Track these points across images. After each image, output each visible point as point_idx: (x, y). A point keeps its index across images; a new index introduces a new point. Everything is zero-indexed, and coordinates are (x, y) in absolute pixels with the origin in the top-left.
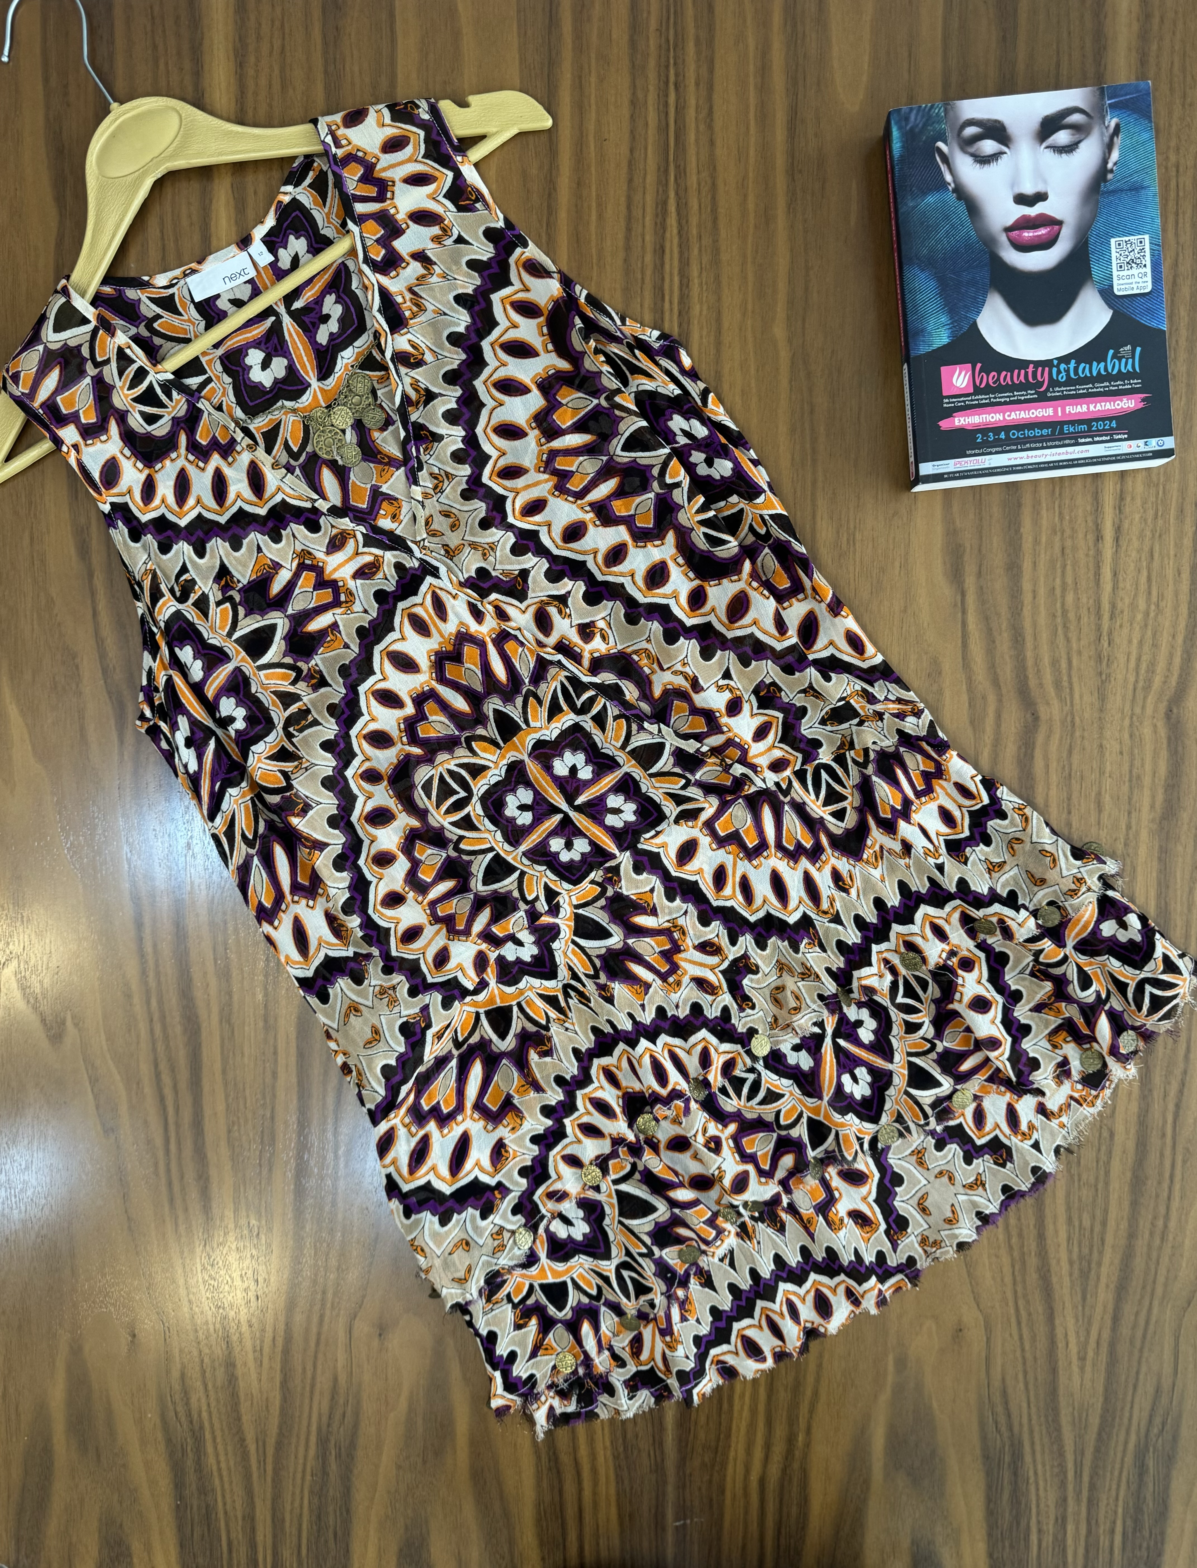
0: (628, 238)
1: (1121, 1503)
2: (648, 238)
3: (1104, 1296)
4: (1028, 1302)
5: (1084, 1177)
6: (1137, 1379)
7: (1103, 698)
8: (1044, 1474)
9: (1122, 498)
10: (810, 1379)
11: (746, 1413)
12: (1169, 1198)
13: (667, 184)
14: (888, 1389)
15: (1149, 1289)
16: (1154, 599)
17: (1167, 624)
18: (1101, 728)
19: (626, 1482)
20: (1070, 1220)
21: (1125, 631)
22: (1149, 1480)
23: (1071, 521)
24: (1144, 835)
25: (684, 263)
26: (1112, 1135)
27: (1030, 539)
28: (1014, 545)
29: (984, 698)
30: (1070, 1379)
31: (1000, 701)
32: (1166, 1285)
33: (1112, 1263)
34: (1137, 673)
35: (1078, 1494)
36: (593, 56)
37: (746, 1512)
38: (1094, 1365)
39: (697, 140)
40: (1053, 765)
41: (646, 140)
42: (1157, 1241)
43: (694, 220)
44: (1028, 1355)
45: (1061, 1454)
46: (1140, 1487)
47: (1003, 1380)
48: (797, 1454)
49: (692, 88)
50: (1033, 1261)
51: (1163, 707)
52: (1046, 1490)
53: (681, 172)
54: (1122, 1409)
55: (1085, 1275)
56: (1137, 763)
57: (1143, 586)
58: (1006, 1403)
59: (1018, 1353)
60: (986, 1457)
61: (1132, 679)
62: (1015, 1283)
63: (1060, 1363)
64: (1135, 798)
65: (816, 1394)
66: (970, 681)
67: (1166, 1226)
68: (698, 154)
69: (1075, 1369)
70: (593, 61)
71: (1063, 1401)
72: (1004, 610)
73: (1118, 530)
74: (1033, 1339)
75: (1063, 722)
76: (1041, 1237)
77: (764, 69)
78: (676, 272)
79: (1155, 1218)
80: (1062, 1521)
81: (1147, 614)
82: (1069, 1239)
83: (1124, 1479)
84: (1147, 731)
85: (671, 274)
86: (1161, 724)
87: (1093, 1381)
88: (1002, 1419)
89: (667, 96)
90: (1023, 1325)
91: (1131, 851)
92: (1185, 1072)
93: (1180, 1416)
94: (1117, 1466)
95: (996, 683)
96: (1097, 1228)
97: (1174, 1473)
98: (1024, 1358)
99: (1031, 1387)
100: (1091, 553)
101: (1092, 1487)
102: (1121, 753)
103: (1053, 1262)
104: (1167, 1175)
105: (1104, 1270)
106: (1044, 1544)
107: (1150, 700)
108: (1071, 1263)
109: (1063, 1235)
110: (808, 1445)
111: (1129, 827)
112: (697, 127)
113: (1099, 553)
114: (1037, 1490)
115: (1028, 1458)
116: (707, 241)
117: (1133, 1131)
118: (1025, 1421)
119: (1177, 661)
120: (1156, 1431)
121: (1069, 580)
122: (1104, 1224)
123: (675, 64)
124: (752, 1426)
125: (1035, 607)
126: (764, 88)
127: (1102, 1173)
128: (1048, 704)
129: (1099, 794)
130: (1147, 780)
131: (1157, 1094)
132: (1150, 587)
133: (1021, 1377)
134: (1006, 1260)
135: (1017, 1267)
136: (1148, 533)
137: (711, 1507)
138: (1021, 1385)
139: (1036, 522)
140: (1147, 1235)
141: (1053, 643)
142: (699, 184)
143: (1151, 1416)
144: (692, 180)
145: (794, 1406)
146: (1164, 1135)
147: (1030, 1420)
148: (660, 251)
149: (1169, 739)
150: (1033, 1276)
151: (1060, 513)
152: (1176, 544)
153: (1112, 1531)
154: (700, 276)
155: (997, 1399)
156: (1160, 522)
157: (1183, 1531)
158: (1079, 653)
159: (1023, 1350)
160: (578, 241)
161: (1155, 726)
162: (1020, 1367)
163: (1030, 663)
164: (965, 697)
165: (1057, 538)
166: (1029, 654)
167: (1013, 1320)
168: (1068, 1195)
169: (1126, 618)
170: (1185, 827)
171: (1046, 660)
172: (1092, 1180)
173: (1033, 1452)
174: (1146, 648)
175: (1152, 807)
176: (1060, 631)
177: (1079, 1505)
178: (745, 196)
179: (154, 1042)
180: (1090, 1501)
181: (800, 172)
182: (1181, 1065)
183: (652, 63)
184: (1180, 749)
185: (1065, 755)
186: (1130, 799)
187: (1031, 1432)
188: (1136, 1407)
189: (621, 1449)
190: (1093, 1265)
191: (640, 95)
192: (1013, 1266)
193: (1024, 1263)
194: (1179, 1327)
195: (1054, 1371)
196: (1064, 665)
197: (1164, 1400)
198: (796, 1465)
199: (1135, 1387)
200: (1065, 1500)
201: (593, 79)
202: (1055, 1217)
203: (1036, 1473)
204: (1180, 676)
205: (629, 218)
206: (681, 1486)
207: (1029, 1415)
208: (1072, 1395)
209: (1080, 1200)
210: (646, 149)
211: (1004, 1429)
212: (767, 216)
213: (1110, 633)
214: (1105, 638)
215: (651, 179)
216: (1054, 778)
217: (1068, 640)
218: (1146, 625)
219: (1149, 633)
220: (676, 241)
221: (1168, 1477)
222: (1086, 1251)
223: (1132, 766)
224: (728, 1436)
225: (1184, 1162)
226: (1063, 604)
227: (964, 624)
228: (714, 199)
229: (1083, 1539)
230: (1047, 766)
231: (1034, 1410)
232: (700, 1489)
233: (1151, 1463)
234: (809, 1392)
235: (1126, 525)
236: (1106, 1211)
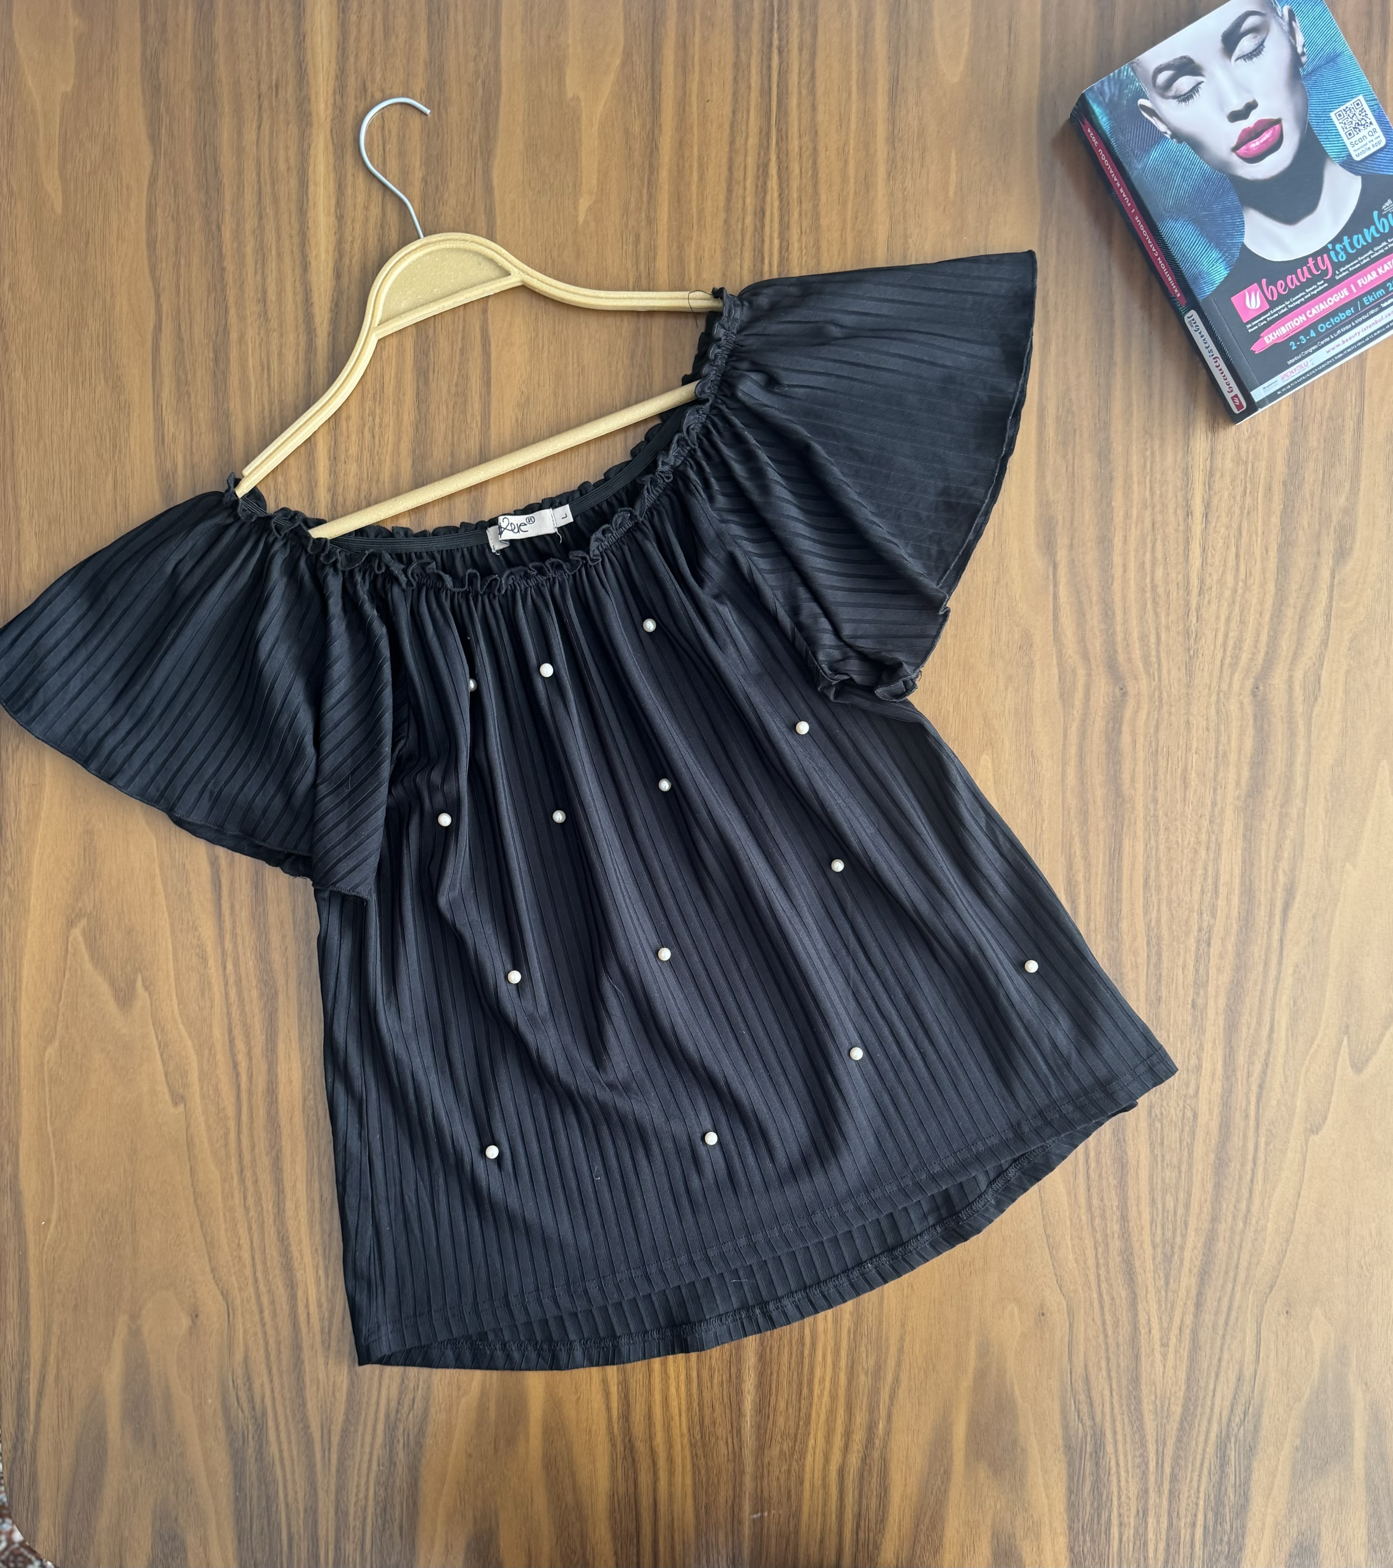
0: (728, 200)
1: (1202, 1495)
2: (748, 200)
3: (1187, 1281)
4: (1111, 1286)
5: (1168, 1157)
6: (1219, 1367)
7: (1190, 674)
8: (1126, 1465)
9: (1211, 474)
10: (891, 1363)
11: (826, 1398)
12: (1252, 1181)
13: (768, 148)
14: (970, 1375)
15: (1231, 1274)
16: (1242, 576)
17: (1254, 601)
18: (1188, 704)
19: (703, 1472)
20: (1153, 1202)
21: (1214, 607)
22: (1230, 1471)
23: (1161, 496)
24: (1229, 812)
25: (784, 227)
26: (1195, 1116)
27: (1121, 513)
28: (1105, 518)
29: (1074, 672)
30: (1152, 1366)
31: (1089, 675)
32: (1248, 1270)
33: (1195, 1248)
34: (1225, 650)
35: (1160, 1486)
36: (698, 17)
37: (825, 1504)
38: (1176, 1352)
39: (799, 105)
40: (1141, 740)
41: (748, 102)
42: (1240, 1224)
43: (795, 184)
44: (1111, 1340)
45: (1143, 1444)
46: (1221, 1478)
47: (1086, 1366)
48: (877, 1442)
49: (795, 52)
50: (1116, 1244)
51: (1249, 684)
52: (1127, 1481)
53: (783, 137)
54: (1204, 1397)
55: (1168, 1259)
56: (1224, 739)
57: (1231, 563)
58: (1089, 1391)
59: (1101, 1339)
60: (1068, 1447)
61: (1219, 656)
62: (1098, 1266)
63: (1143, 1350)
64: (1221, 775)
65: (897, 1380)
66: (1060, 654)
67: (1248, 1210)
68: (800, 119)
69: (1158, 1357)
70: (698, 23)
71: (1145, 1389)
72: (1094, 584)
73: (1207, 506)
74: (1116, 1325)
75: (1151, 697)
76: (1124, 1219)
77: (866, 38)
78: (776, 235)
79: (1238, 1201)
80: (1142, 1514)
81: (1235, 591)
82: (1152, 1221)
83: (1205, 1471)
84: (1233, 707)
85: (771, 238)
86: (1247, 700)
87: (1175, 1368)
88: (1084, 1408)
89: (770, 59)
90: (1106, 1309)
91: (1216, 828)
92: (1268, 1053)
93: (1261, 1406)
94: (1199, 1457)
95: (1085, 656)
96: (1181, 1211)
97: (1255, 1465)
98: (1106, 1344)
99: (1114, 1374)
100: (1181, 528)
101: (1174, 1478)
102: (1208, 730)
103: (1136, 1246)
104: (1250, 1157)
105: (1187, 1254)
106: (1125, 1538)
107: (1237, 677)
108: (1154, 1247)
109: (1146, 1216)
110: (888, 1433)
111: (1214, 804)
112: (800, 93)
113: (1188, 529)
114: (1119, 1481)
115: (1110, 1448)
116: (807, 206)
117: (1216, 1111)
118: (1107, 1410)
119: (1264, 638)
120: (1237, 1420)
121: (1159, 555)
122: (1187, 1206)
123: (778, 27)
124: (832, 1412)
125: (1125, 581)
126: (866, 56)
127: (1186, 1154)
128: (1136, 678)
129: (1185, 770)
130: (1233, 757)
131: (1241, 1074)
132: (1238, 564)
133: (1103, 1364)
134: (1089, 1243)
135: (1100, 1250)
136: (1237, 511)
137: (789, 1497)
138: (1104, 1373)
139: (1127, 495)
140: (1230, 1219)
141: (1141, 618)
142: (801, 149)
143: (1232, 1406)
144: (794, 145)
145: (875, 1392)
146: (1247, 1116)
147: (1112, 1409)
148: (760, 213)
149: (1255, 717)
150: (1116, 1259)
151: (1151, 488)
152: (1264, 522)
153: (1194, 1525)
154: (800, 240)
155: (1080, 1386)
156: (1248, 500)
157: (1264, 1524)
158: (1168, 628)
159: (1106, 1336)
160: (679, 201)
161: (1242, 703)
162: (1103, 1354)
163: (1119, 638)
164: (1055, 671)
165: (1148, 513)
166: (1119, 628)
167: (1096, 1304)
168: (1151, 1177)
169: (1214, 594)
170: (1271, 804)
171: (1135, 634)
172: (1175, 1161)
173: (1116, 1442)
174: (1233, 625)
175: (1238, 783)
176: (1149, 606)
177: (1160, 1497)
178: (846, 162)
179: (228, 1006)
180: (1171, 1492)
181: (900, 140)
182: (1265, 1045)
183: (756, 26)
184: (1266, 727)
185: (1152, 730)
186: (1216, 775)
187: (1114, 1421)
188: (1218, 1395)
189: (699, 1437)
190: (1176, 1249)
191: (743, 56)
192: (1096, 1249)
193: (1107, 1245)
194: (1262, 1313)
195: (1137, 1357)
196: (1153, 639)
197: (1246, 1388)
198: (876, 1455)
199: (1217, 1376)
200: (1146, 1491)
201: (697, 39)
202: (1138, 1198)
203: (1118, 1464)
204: (1267, 653)
205: (730, 180)
206: (759, 1476)
207: (1112, 1403)
208: (1154, 1383)
209: (1163, 1180)
210: (748, 112)
211: (1086, 1418)
212: (867, 183)
213: (1198, 609)
214: (1193, 614)
215: (753, 141)
216: (1141, 754)
217: (1157, 615)
218: (1234, 602)
219: (1237, 609)
220: (776, 204)
221: (1249, 1468)
222: (1169, 1234)
223: (1218, 742)
224: (808, 1423)
225: (1267, 1144)
226: (1153, 579)
227: (1056, 597)
228: (815, 163)
229: (1164, 1532)
230: (1134, 742)
231: (1116, 1398)
232: (778, 1479)
233: (1232, 1454)
234: (890, 1378)
235: (1215, 502)
236: (1189, 1194)
